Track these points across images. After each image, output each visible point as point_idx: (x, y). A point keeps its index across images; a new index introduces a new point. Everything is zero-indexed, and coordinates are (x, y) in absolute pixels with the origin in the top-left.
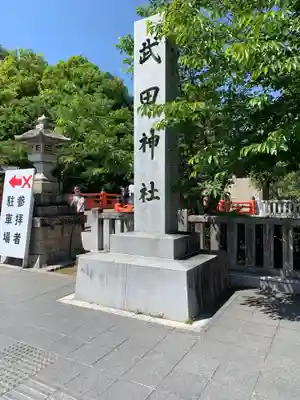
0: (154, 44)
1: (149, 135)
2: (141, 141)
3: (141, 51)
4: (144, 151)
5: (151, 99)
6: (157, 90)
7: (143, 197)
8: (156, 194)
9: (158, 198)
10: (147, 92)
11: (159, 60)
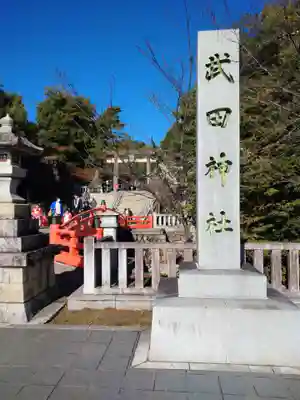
1: (218, 159)
2: (207, 165)
3: (207, 66)
5: (221, 120)
6: (228, 111)
7: (209, 229)
8: (228, 225)
9: (231, 230)
10: (216, 111)
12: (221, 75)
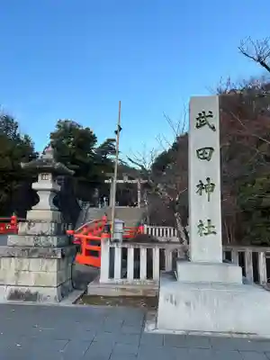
0: (208, 116)
1: (205, 183)
2: (198, 186)
3: (197, 119)
4: (201, 195)
5: (207, 155)
6: (211, 150)
7: (200, 232)
10: (203, 149)
11: (213, 128)
12: (206, 125)
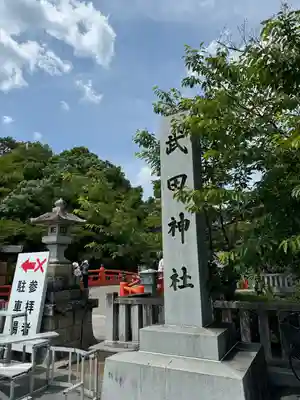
0: (179, 137)
1: (178, 220)
2: (169, 225)
3: (167, 143)
4: (173, 235)
5: (179, 185)
6: (184, 177)
7: (173, 285)
8: (189, 281)
9: (192, 286)
10: (175, 178)
11: (185, 151)
12: (177, 149)
